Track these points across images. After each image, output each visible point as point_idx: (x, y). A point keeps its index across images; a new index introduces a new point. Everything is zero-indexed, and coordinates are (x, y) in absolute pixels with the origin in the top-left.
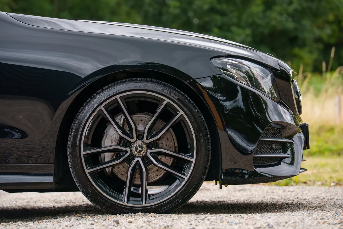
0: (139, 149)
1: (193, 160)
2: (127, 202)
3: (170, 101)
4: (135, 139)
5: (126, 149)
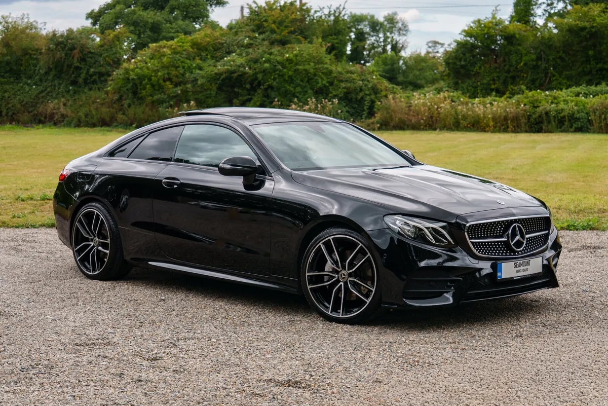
0: (343, 276)
1: (374, 290)
2: (331, 313)
3: (362, 245)
4: (341, 269)
5: (334, 275)
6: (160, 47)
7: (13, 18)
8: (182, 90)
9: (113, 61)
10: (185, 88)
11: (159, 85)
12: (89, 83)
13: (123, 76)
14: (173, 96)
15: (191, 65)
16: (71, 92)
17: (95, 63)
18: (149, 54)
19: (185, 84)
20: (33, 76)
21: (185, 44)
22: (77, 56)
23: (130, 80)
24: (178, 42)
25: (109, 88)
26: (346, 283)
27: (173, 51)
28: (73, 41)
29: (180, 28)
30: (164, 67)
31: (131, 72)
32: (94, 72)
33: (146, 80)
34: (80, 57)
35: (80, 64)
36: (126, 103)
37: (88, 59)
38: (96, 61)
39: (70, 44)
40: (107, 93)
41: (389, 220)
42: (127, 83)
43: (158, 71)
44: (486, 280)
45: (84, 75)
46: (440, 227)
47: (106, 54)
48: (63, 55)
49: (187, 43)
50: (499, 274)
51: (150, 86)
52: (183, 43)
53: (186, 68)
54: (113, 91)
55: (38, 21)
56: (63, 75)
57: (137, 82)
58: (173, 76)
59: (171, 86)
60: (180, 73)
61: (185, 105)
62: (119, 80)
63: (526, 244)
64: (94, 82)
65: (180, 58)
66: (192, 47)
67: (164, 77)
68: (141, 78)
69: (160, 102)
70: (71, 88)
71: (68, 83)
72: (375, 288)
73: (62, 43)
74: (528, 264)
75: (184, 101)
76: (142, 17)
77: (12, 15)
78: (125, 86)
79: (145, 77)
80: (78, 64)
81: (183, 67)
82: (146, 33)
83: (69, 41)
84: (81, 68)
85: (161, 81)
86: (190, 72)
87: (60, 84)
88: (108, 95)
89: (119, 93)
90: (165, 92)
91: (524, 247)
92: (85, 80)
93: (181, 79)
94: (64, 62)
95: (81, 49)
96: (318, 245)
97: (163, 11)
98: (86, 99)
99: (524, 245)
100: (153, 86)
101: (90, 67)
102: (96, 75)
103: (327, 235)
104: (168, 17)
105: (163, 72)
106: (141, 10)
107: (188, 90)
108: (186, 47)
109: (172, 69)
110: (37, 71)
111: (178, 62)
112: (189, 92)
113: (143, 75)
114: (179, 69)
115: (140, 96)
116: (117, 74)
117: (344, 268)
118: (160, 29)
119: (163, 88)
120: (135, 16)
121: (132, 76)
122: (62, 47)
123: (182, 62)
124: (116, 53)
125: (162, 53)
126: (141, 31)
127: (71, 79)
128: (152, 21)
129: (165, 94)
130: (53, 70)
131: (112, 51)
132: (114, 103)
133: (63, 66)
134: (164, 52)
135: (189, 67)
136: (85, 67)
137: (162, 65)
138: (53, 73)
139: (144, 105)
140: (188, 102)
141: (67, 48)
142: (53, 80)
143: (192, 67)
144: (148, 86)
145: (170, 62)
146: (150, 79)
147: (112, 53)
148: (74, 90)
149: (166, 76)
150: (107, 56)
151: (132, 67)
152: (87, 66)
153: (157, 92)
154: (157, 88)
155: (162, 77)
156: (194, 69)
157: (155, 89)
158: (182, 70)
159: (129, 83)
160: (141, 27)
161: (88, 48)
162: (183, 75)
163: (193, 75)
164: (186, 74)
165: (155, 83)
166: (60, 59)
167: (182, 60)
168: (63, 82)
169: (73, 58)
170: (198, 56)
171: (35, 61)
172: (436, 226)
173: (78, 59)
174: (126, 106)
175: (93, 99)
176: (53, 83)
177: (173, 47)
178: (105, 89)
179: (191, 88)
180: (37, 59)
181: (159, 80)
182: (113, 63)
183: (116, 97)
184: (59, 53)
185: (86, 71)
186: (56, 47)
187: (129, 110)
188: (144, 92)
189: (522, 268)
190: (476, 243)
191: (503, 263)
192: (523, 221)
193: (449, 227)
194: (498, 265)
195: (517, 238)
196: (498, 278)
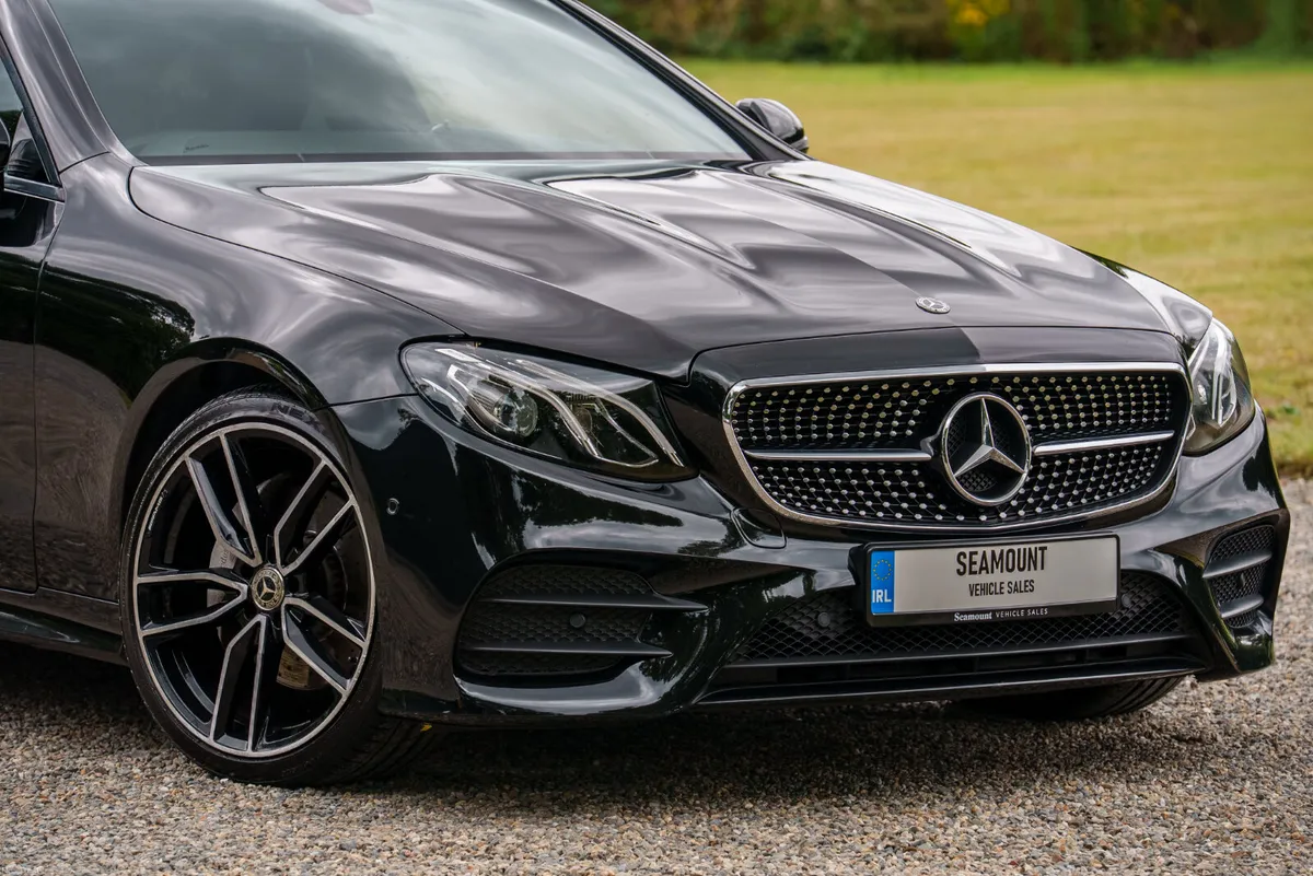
0: (266, 590)
1: (365, 646)
2: (216, 738)
3: (330, 465)
4: (258, 560)
5: (234, 585)
26: (275, 617)
41: (419, 361)
44: (824, 619)
46: (624, 395)
50: (878, 596)
63: (1026, 485)
72: (369, 635)
74: (1032, 561)
91: (1017, 496)
96: (178, 463)
99: (1019, 488)
103: (211, 424)
117: (269, 557)
172: (607, 388)
189: (998, 576)
190: (778, 464)
191: (897, 553)
192: (1023, 383)
193: (662, 395)
194: (876, 560)
195: (984, 451)
196: (875, 612)
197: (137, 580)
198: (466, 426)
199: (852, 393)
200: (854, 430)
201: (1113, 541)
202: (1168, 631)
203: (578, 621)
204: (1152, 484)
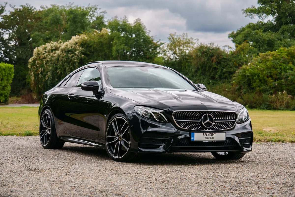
0: (120, 138)
2: (114, 156)
3: (127, 122)
4: (119, 134)
5: (117, 137)
6: (267, 55)
7: (178, 36)
8: (278, 84)
9: (238, 64)
10: (281, 82)
11: (265, 79)
12: (223, 78)
13: (242, 74)
14: (273, 87)
15: (286, 67)
16: (211, 84)
17: (227, 65)
18: (259, 60)
19: (281, 80)
20: (188, 73)
21: (283, 54)
22: (215, 60)
23: (246, 76)
24: (279, 52)
25: (234, 82)
26: (121, 141)
27: (274, 58)
28: (213, 51)
29: (286, 44)
30: (268, 68)
31: (247, 71)
32: (226, 71)
33: (256, 77)
34: (217, 62)
35: (217, 66)
36: (243, 91)
37: (222, 63)
38: (228, 64)
39: (211, 52)
40: (232, 85)
41: (136, 108)
42: (244, 78)
43: (264, 70)
44: (185, 141)
45: (219, 73)
46: (160, 112)
47: (234, 60)
48: (206, 60)
49: (284, 53)
50: (192, 138)
51: (259, 80)
52: (282, 53)
53: (282, 69)
54: (236, 84)
55: (193, 38)
56: (206, 73)
57: (251, 77)
58: (274, 74)
59: (272, 81)
60: (278, 72)
61: (280, 93)
62: (239, 76)
64: (226, 78)
65: (279, 62)
66: (287, 55)
67: (267, 75)
68: (253, 75)
69: (265, 91)
70: (211, 81)
71: (209, 78)
72: (130, 143)
73: (206, 52)
74: (214, 135)
75: (280, 90)
76: (261, 37)
77: (176, 34)
78: (243, 80)
79: (256, 74)
80: (216, 66)
81: (281, 69)
82: (263, 47)
83: (211, 51)
84: (218, 69)
85: (265, 78)
86: (285, 72)
87: (204, 79)
88: (233, 86)
89: (239, 84)
90: (268, 84)
92: (220, 77)
93: (278, 76)
94: (207, 64)
95: (218, 56)
96: (111, 123)
97: (276, 33)
98: (219, 89)
99: (212, 126)
100: (260, 80)
101: (224, 68)
102: (227, 73)
104: (280, 37)
105: (267, 72)
106: (261, 32)
107: (282, 83)
108: (283, 56)
109: (273, 69)
110: (190, 70)
111: (277, 65)
112: (283, 84)
113: (254, 73)
114: (277, 69)
115: (252, 87)
116: (238, 73)
118: (273, 44)
119: (267, 82)
120: (257, 36)
121: (248, 74)
122: (205, 55)
123: (280, 65)
124: (241, 59)
125: (267, 59)
126: (261, 46)
127: (211, 76)
128: (268, 39)
129: (268, 86)
130: (200, 69)
131: (239, 58)
132: (236, 91)
133: (206, 67)
134: (268, 58)
135: (285, 68)
136: (220, 68)
137: (267, 67)
138: (200, 71)
139: (255, 93)
140: (282, 91)
141: (209, 55)
142: (200, 76)
143: (286, 69)
144: (257, 80)
145: (272, 65)
146: (258, 76)
147: (238, 59)
148: (213, 82)
149: (269, 74)
150: (235, 61)
151: (248, 68)
152: (221, 68)
153: (263, 84)
154: (263, 81)
155: (266, 75)
156: (288, 70)
157: (262, 83)
158: (279, 70)
159: (246, 78)
160: (261, 43)
161: (223, 56)
162: (280, 73)
163: (286, 73)
164: (282, 73)
165: (261, 78)
166: (204, 63)
167: (280, 64)
168: (206, 77)
169: (212, 61)
170: (291, 61)
171: (189, 64)
172: (158, 112)
173: (215, 62)
174: (243, 93)
175: (224, 88)
176: (200, 78)
177: (274, 55)
178: (231, 82)
179: (285, 82)
180: (190, 62)
181: (264, 76)
182: (239, 65)
183: (237, 87)
184: (203, 58)
185: (221, 70)
186: (202, 55)
187: (245, 96)
188: (254, 85)
189: (208, 137)
190: (180, 121)
191: (195, 133)
192: (214, 113)
193: (165, 113)
194: (192, 134)
195: (207, 121)
196: (192, 140)
197: (106, 137)
198: (142, 117)
199: (193, 113)
200: (190, 118)
201: (225, 133)
202: (234, 145)
203: (154, 140)
204: (232, 126)
